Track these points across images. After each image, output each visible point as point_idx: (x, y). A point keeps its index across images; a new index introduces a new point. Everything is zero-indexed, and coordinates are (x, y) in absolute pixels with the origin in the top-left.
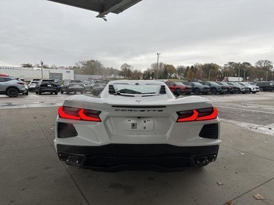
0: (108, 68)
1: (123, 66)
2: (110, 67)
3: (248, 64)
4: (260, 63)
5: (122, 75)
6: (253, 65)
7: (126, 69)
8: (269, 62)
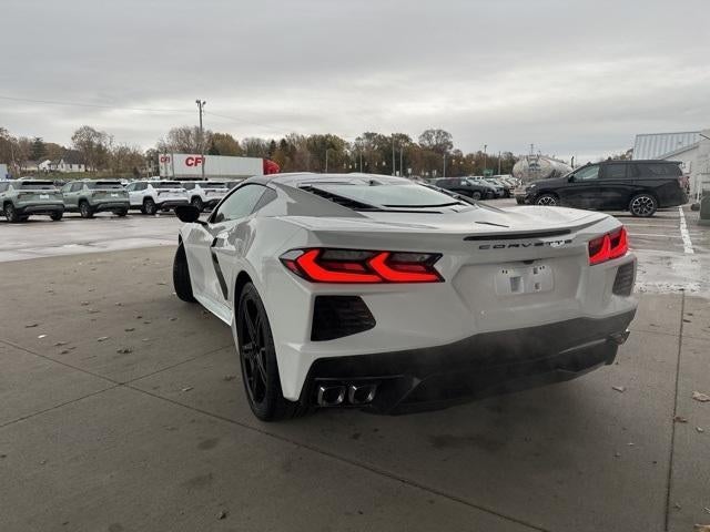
0: (24, 142)
1: (78, 134)
2: (31, 137)
3: (405, 138)
4: (427, 135)
5: (80, 163)
6: (415, 140)
7: (90, 143)
8: (446, 134)
